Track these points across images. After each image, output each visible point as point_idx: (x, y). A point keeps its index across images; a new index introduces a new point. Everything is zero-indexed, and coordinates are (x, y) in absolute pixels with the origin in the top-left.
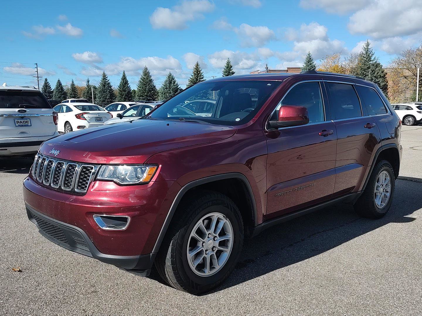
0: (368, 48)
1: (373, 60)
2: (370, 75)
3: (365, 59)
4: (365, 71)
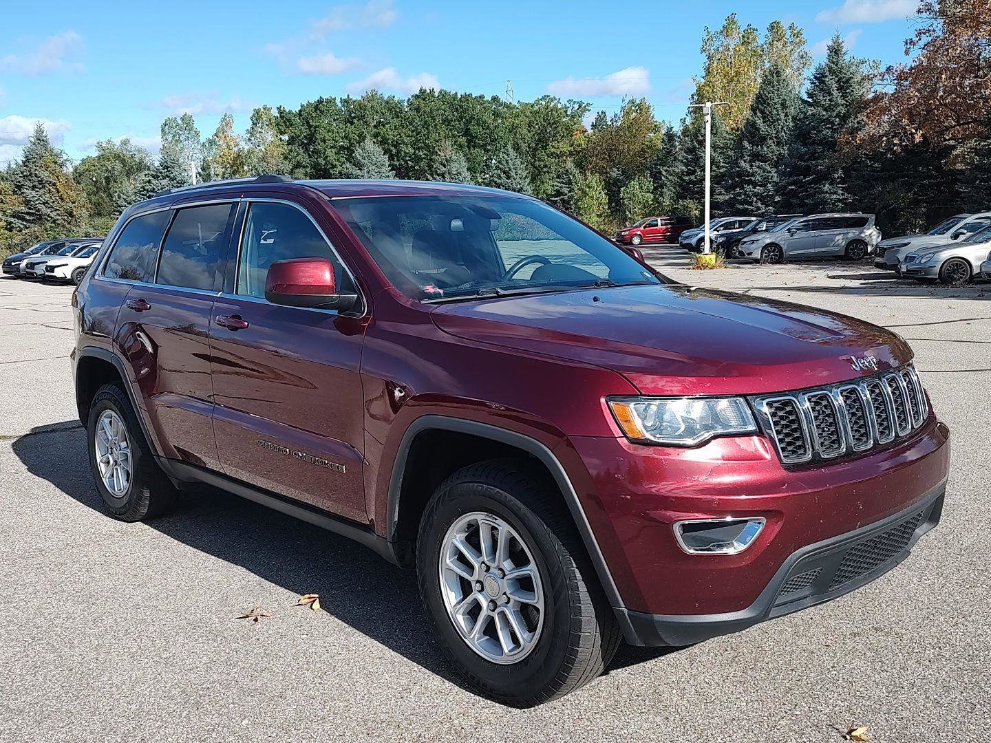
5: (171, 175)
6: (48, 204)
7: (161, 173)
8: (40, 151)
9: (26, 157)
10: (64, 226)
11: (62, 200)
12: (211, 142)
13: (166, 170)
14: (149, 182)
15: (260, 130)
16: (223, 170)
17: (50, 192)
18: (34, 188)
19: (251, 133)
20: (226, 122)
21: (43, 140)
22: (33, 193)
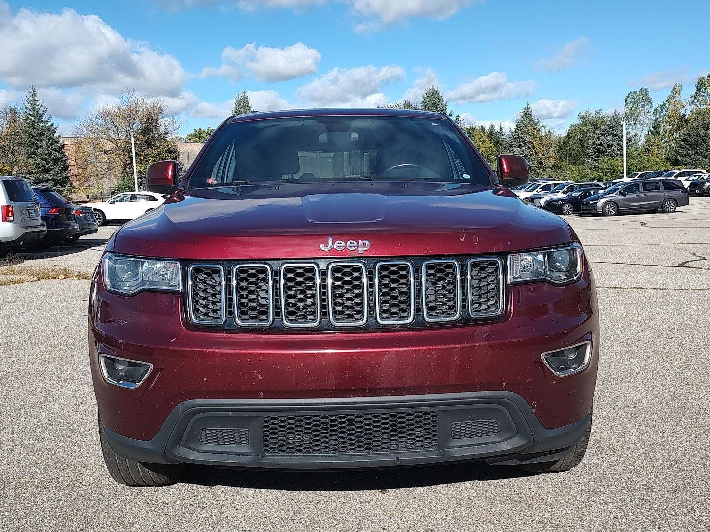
0: (35, 100)
1: (47, 122)
2: (45, 147)
3: (33, 118)
4: (35, 139)
5: (615, 133)
6: (527, 156)
7: (608, 131)
8: (526, 122)
9: (517, 126)
10: (536, 171)
11: (537, 153)
12: (662, 107)
13: (611, 129)
14: (598, 138)
15: (702, 94)
16: (671, 127)
17: (529, 148)
18: (519, 146)
19: (695, 97)
20: (676, 91)
21: (528, 114)
22: (519, 149)
